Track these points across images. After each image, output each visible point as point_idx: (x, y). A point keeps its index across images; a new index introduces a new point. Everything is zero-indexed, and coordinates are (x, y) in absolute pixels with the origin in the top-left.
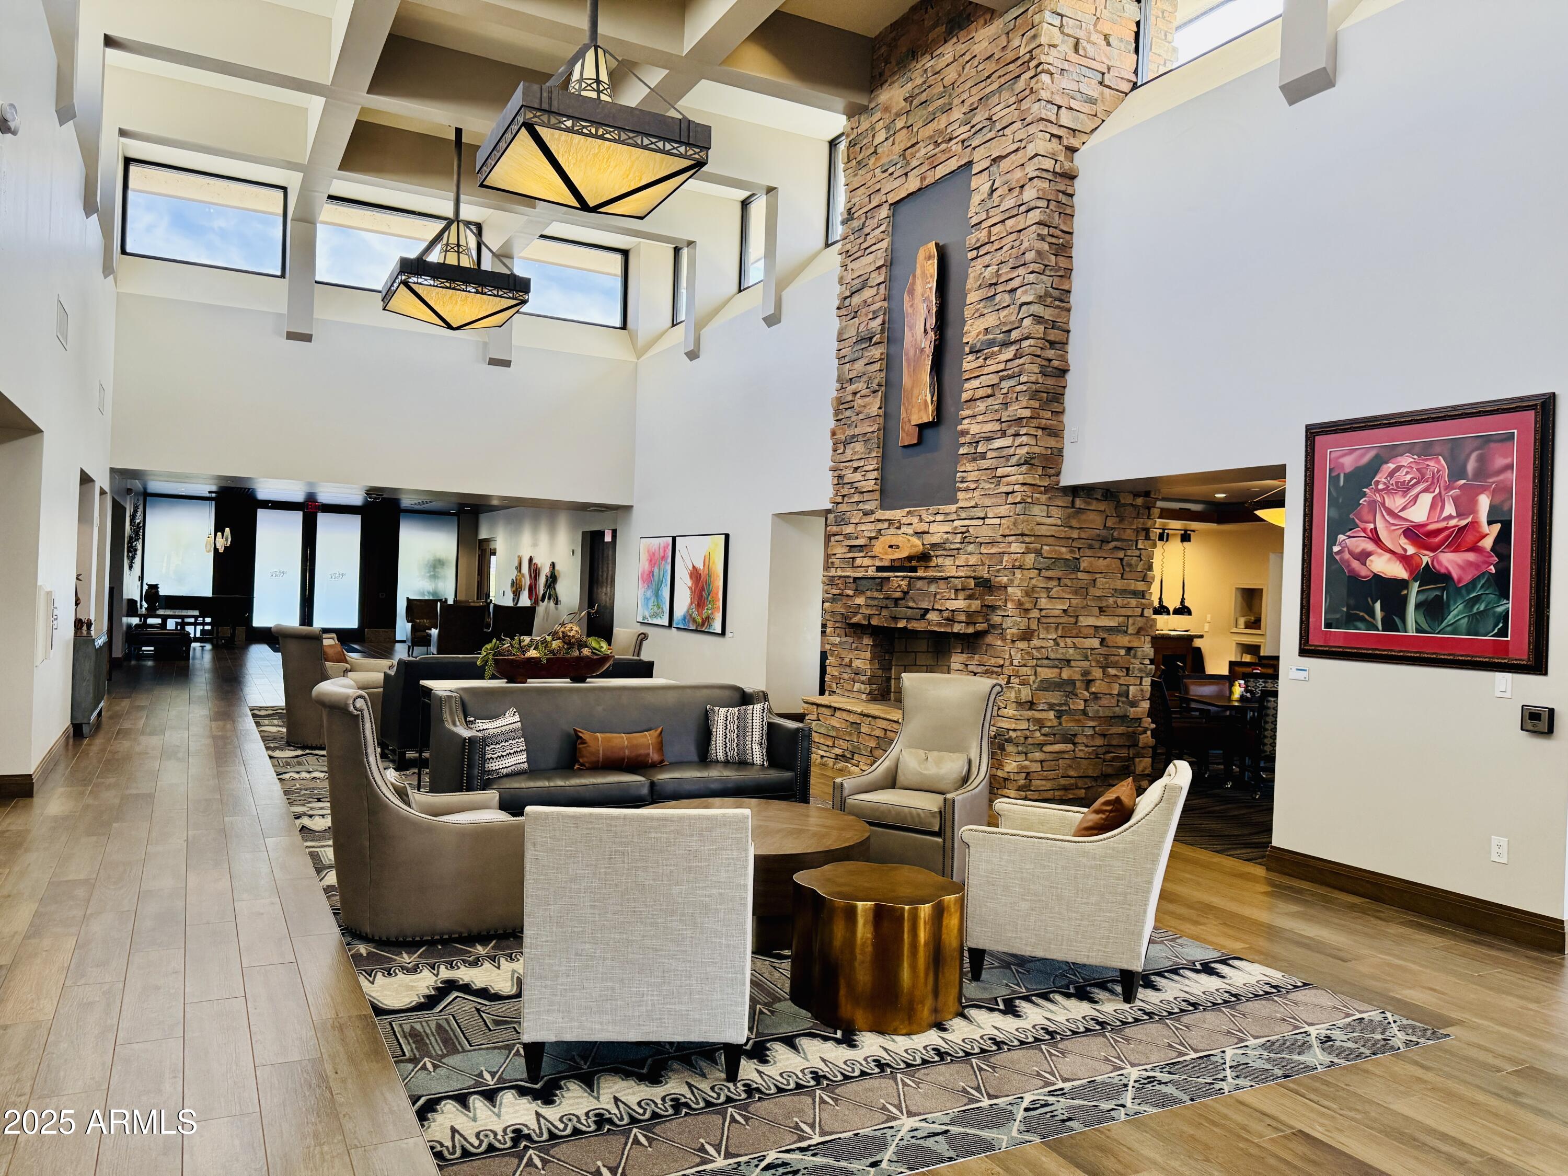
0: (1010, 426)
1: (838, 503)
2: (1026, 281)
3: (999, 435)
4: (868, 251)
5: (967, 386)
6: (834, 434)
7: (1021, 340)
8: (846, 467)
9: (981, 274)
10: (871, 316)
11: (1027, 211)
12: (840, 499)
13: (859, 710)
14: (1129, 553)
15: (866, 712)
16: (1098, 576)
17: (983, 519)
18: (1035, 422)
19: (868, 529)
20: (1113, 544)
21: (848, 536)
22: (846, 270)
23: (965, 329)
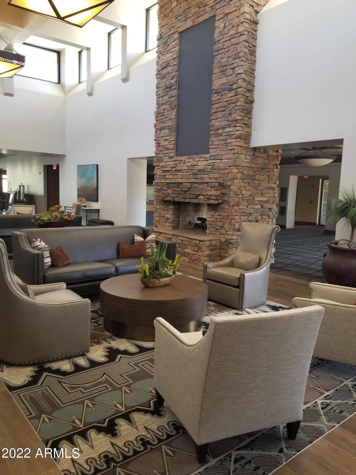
0: (232, 123)
1: (158, 154)
2: (240, 64)
3: (228, 126)
4: (169, 51)
5: (214, 106)
6: (155, 126)
7: (237, 88)
8: (161, 139)
9: (220, 61)
10: (171, 78)
11: (240, 36)
12: (159, 152)
13: (171, 233)
14: (271, 173)
15: (174, 234)
16: (261, 182)
17: (221, 160)
18: (242, 122)
19: (171, 164)
20: (266, 170)
21: (163, 167)
22: (160, 59)
23: (213, 83)
